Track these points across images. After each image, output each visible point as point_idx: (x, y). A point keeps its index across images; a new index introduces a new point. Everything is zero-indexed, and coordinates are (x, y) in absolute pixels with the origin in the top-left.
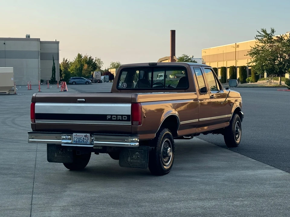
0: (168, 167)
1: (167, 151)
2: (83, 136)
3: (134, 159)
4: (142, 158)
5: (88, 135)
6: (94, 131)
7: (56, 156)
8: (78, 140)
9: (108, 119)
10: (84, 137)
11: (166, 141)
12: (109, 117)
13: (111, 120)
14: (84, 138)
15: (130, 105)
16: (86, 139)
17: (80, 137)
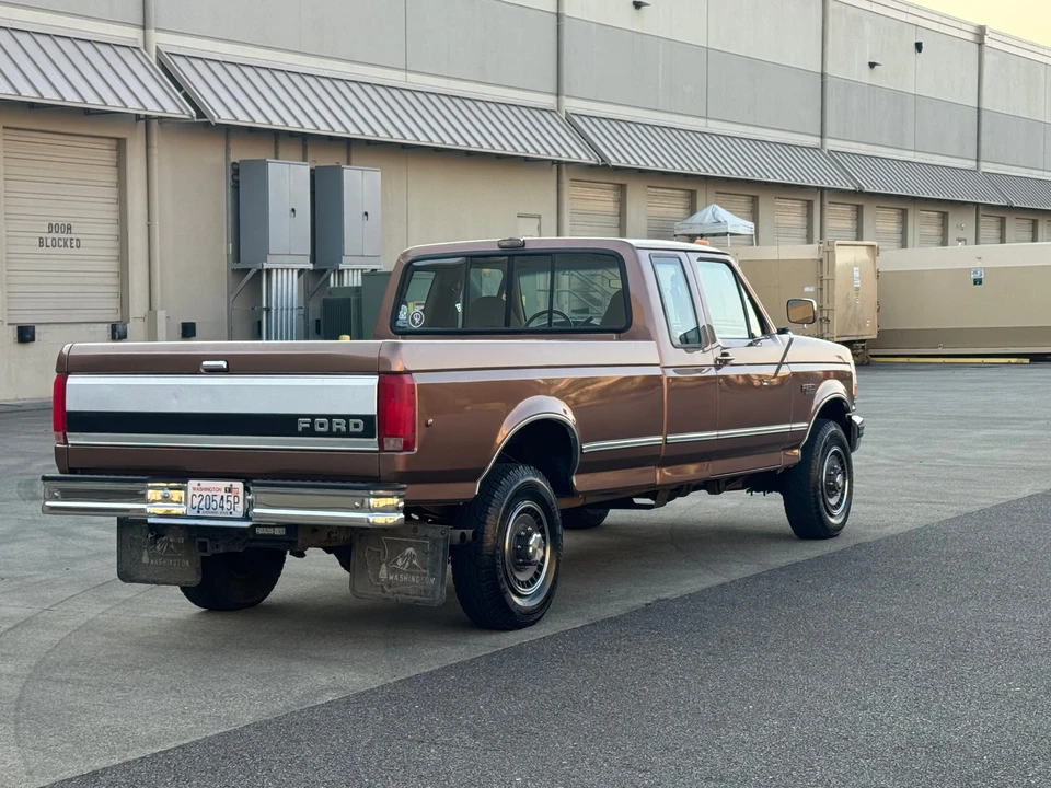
0: (535, 602)
1: (528, 546)
2: (220, 490)
3: (399, 572)
4: (425, 569)
5: (239, 485)
6: (255, 473)
7: (145, 559)
8: (203, 503)
9: (300, 429)
10: (223, 493)
11: (524, 511)
13: (310, 432)
14: (225, 499)
15: (373, 381)
16: (230, 499)
17: (210, 494)
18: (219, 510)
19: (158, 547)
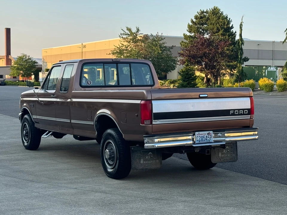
3: (224, 154)
4: (231, 152)
9: (231, 114)
12: (231, 112)
14: (207, 137)
16: (209, 136)
17: (203, 136)
18: (206, 140)
19: (147, 157)
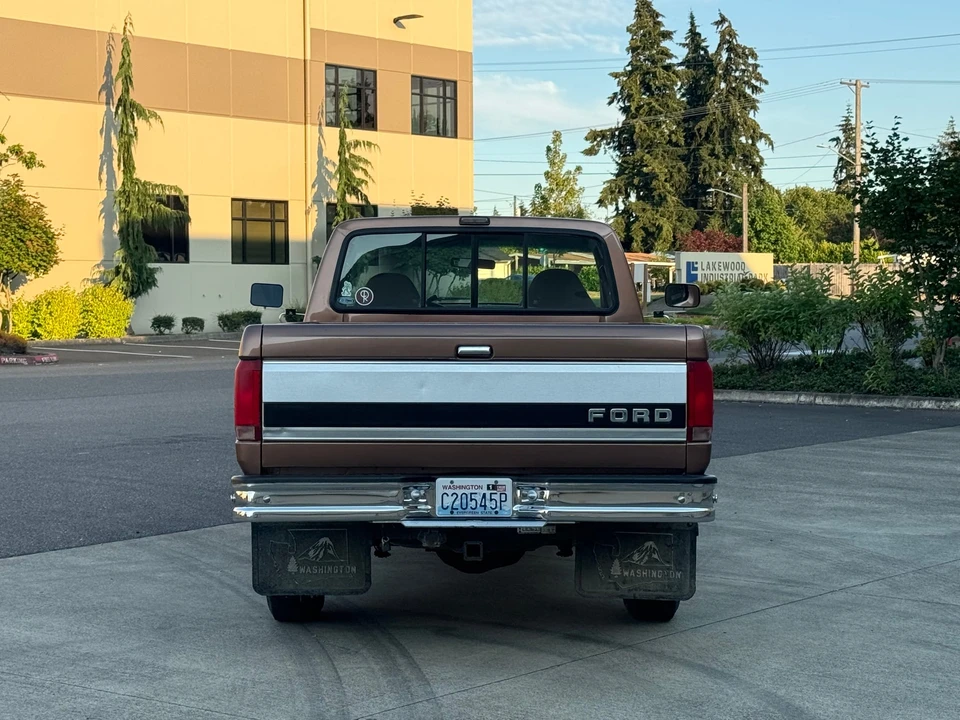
2: (480, 487)
3: (636, 567)
5: (506, 482)
8: (458, 502)
9: (591, 420)
10: (485, 490)
14: (488, 497)
15: (682, 368)
16: (494, 497)
17: (467, 492)
18: (480, 509)
19: (311, 553)
